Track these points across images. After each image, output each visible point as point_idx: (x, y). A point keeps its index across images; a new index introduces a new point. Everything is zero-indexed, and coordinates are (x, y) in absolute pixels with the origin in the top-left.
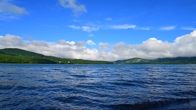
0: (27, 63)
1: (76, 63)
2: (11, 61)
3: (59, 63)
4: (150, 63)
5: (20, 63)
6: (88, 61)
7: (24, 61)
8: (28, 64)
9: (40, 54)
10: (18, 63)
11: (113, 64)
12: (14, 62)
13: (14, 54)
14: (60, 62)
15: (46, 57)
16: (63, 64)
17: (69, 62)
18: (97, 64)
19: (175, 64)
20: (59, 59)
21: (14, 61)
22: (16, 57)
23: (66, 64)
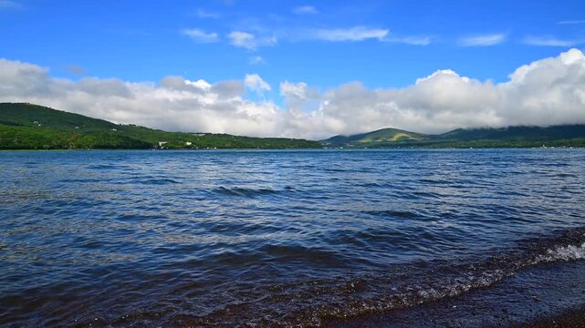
0: (60, 147)
1: (210, 146)
2: (11, 142)
3: (159, 148)
4: (431, 144)
5: (39, 148)
6: (245, 138)
7: (49, 142)
8: (62, 151)
9: (100, 120)
10: (33, 149)
11: (322, 147)
12: (22, 145)
13: (16, 122)
14: (160, 144)
15: (119, 127)
16: (171, 148)
17: (189, 144)
18: (274, 148)
19: (499, 147)
20: (159, 134)
21: (20, 142)
22: (25, 130)
23: (178, 149)
